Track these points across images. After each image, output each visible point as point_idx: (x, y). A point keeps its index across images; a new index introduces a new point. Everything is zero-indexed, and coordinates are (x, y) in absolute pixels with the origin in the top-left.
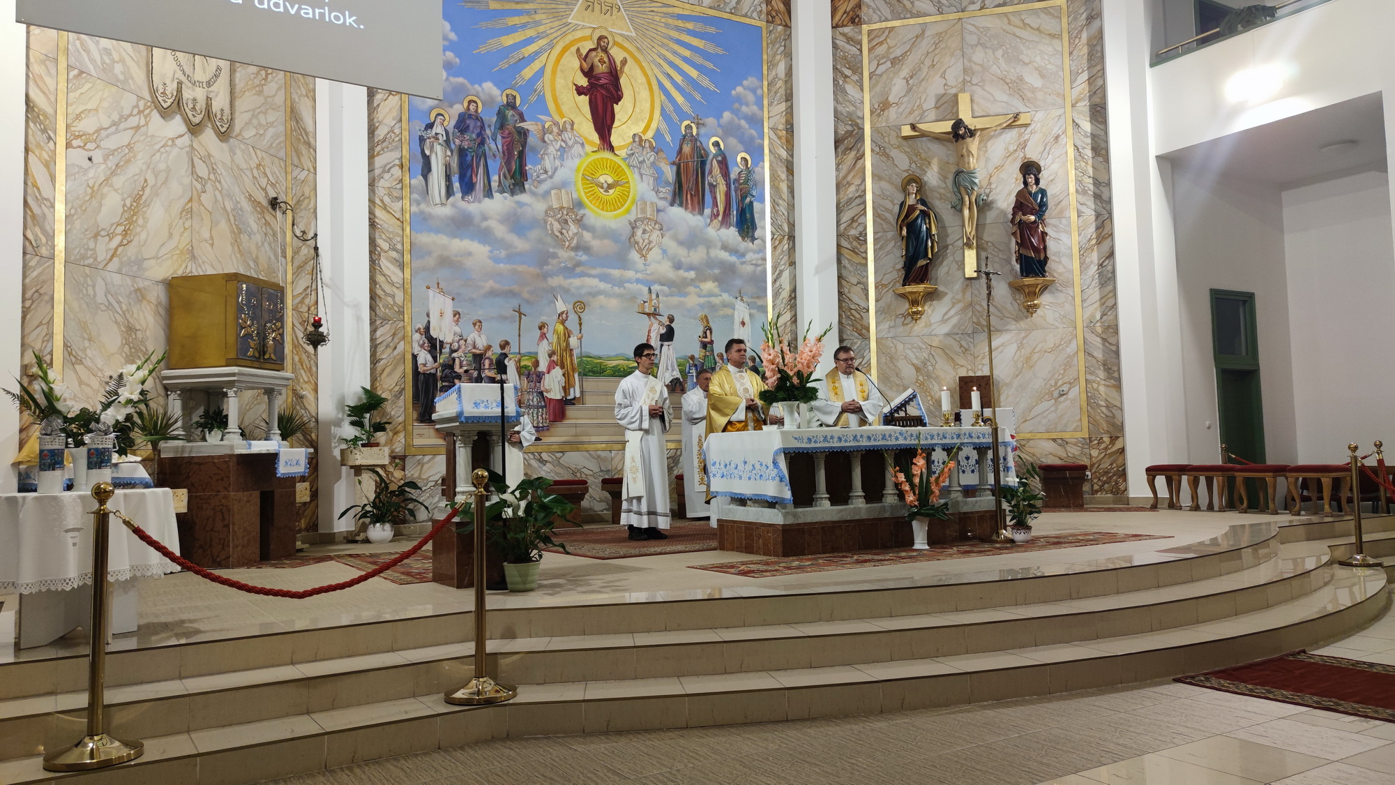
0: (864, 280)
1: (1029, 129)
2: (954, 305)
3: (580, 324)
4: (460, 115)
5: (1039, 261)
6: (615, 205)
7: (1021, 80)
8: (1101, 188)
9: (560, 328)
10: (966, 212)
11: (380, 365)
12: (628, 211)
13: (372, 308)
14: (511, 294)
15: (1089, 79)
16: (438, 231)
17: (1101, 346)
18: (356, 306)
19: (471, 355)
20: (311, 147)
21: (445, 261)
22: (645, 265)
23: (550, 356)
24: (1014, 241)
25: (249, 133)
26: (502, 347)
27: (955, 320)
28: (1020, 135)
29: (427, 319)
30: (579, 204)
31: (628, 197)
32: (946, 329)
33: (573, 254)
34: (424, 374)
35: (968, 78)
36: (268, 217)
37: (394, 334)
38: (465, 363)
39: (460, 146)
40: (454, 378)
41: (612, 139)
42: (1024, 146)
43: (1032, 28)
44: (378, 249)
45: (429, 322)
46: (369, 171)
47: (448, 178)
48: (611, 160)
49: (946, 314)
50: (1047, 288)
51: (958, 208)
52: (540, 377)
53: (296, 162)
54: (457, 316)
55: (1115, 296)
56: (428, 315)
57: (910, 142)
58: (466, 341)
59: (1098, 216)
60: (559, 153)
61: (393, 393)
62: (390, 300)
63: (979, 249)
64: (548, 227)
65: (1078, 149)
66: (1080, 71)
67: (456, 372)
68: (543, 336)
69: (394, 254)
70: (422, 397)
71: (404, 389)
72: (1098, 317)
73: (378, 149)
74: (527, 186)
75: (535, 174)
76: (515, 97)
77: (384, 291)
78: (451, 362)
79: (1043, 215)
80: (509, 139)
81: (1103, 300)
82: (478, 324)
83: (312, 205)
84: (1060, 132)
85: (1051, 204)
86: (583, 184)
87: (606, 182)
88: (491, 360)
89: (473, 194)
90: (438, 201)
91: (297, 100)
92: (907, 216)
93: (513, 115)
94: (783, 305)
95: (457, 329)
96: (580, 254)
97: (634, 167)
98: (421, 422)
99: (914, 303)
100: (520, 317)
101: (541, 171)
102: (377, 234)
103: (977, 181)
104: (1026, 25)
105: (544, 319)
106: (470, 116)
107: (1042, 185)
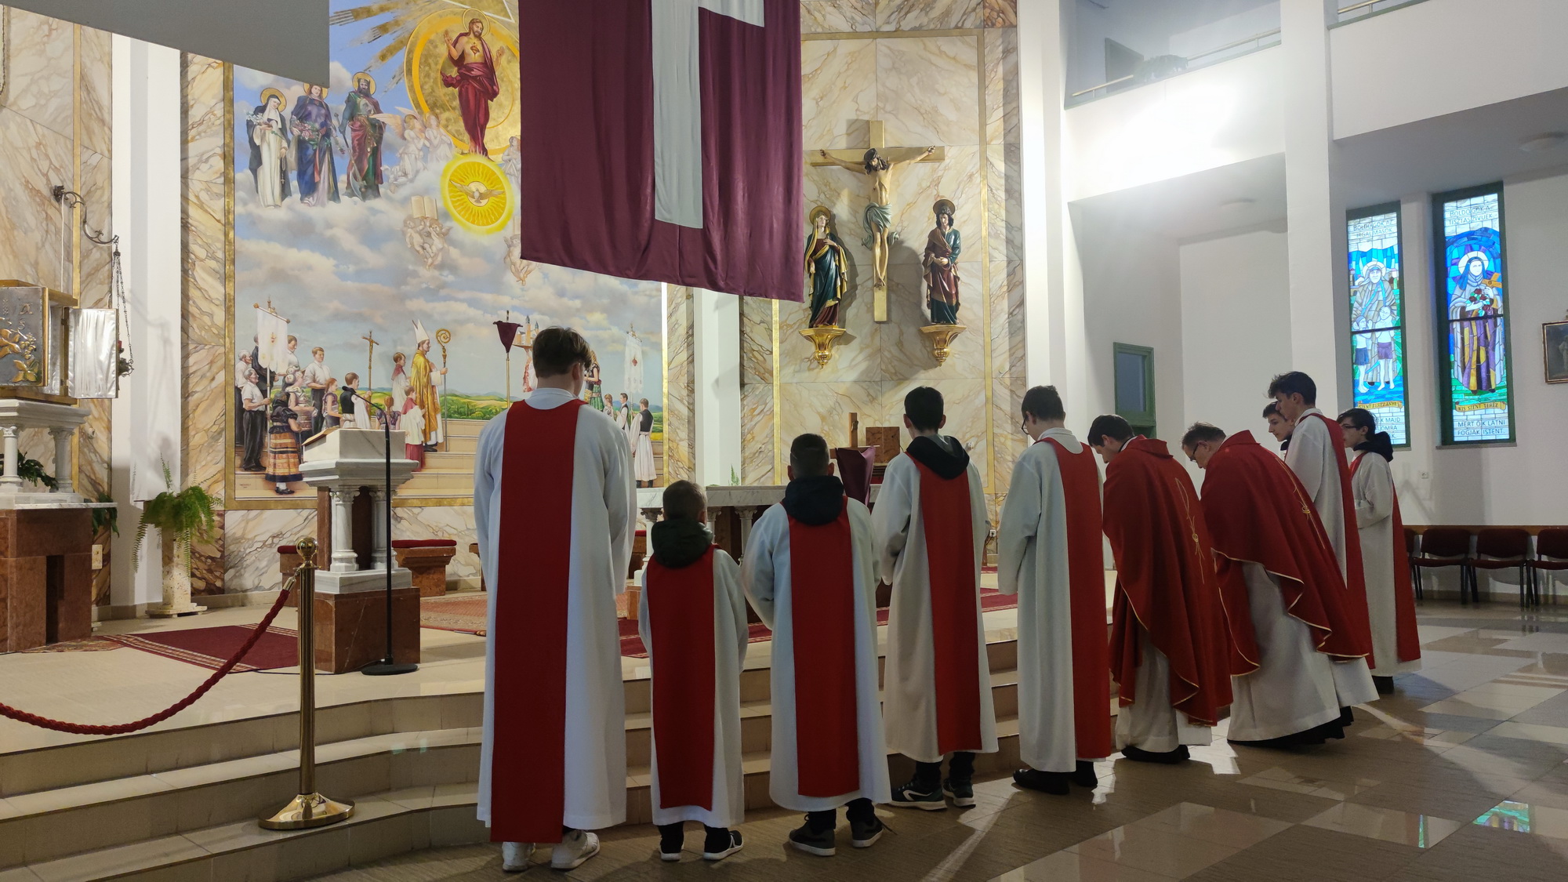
0: (768, 319)
1: (943, 164)
2: (862, 350)
3: (445, 357)
4: (299, 99)
5: (951, 307)
6: (486, 218)
7: (936, 111)
8: (1013, 232)
9: (420, 360)
10: (878, 251)
11: (193, 400)
12: (503, 226)
13: (184, 330)
14: (359, 317)
15: (1004, 116)
16: (269, 238)
17: (1009, 398)
18: (163, 326)
19: (310, 389)
20: (106, 124)
21: (279, 276)
22: (523, 290)
23: (407, 393)
24: (925, 284)
25: (26, 103)
26: (349, 381)
27: (864, 366)
28: (934, 171)
29: (255, 344)
30: (446, 215)
31: (503, 209)
32: (853, 375)
33: (436, 273)
34: (250, 411)
35: (881, 105)
36: (51, 212)
37: (212, 363)
38: (302, 399)
39: (299, 136)
40: (288, 417)
41: (485, 141)
42: (937, 183)
43: (948, 56)
44: (192, 256)
45: (257, 348)
46: (182, 160)
47: (284, 174)
48: (484, 166)
49: (853, 360)
50: (957, 335)
51: (869, 244)
52: (395, 417)
53: (86, 142)
54: (293, 342)
55: (1024, 347)
56: (256, 340)
57: (819, 169)
58: (303, 372)
59: (1009, 262)
60: (421, 153)
61: (210, 434)
62: (206, 319)
63: (890, 290)
64: (407, 240)
65: (991, 190)
66: (995, 107)
67: (291, 410)
68: (399, 370)
69: (213, 264)
70: (247, 440)
71: (225, 429)
72: (1007, 368)
73: (192, 133)
74: (382, 189)
75: (392, 176)
76: (368, 83)
77: (200, 309)
78: (284, 398)
79: (956, 258)
80: (360, 133)
81: (1013, 351)
82: (318, 352)
83: (105, 198)
84: (974, 170)
85: (963, 248)
86: (450, 193)
87: (477, 190)
88: (335, 396)
89: (315, 195)
90: (270, 201)
91: (88, 64)
92: (815, 252)
93: (366, 105)
94: (679, 343)
95: (293, 358)
96: (445, 273)
97: (510, 174)
98: (246, 470)
99: (821, 346)
100: (371, 346)
101: (400, 173)
102: (191, 239)
103: (889, 217)
104: (941, 53)
105: (400, 349)
106: (312, 101)
107: (955, 226)
